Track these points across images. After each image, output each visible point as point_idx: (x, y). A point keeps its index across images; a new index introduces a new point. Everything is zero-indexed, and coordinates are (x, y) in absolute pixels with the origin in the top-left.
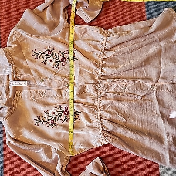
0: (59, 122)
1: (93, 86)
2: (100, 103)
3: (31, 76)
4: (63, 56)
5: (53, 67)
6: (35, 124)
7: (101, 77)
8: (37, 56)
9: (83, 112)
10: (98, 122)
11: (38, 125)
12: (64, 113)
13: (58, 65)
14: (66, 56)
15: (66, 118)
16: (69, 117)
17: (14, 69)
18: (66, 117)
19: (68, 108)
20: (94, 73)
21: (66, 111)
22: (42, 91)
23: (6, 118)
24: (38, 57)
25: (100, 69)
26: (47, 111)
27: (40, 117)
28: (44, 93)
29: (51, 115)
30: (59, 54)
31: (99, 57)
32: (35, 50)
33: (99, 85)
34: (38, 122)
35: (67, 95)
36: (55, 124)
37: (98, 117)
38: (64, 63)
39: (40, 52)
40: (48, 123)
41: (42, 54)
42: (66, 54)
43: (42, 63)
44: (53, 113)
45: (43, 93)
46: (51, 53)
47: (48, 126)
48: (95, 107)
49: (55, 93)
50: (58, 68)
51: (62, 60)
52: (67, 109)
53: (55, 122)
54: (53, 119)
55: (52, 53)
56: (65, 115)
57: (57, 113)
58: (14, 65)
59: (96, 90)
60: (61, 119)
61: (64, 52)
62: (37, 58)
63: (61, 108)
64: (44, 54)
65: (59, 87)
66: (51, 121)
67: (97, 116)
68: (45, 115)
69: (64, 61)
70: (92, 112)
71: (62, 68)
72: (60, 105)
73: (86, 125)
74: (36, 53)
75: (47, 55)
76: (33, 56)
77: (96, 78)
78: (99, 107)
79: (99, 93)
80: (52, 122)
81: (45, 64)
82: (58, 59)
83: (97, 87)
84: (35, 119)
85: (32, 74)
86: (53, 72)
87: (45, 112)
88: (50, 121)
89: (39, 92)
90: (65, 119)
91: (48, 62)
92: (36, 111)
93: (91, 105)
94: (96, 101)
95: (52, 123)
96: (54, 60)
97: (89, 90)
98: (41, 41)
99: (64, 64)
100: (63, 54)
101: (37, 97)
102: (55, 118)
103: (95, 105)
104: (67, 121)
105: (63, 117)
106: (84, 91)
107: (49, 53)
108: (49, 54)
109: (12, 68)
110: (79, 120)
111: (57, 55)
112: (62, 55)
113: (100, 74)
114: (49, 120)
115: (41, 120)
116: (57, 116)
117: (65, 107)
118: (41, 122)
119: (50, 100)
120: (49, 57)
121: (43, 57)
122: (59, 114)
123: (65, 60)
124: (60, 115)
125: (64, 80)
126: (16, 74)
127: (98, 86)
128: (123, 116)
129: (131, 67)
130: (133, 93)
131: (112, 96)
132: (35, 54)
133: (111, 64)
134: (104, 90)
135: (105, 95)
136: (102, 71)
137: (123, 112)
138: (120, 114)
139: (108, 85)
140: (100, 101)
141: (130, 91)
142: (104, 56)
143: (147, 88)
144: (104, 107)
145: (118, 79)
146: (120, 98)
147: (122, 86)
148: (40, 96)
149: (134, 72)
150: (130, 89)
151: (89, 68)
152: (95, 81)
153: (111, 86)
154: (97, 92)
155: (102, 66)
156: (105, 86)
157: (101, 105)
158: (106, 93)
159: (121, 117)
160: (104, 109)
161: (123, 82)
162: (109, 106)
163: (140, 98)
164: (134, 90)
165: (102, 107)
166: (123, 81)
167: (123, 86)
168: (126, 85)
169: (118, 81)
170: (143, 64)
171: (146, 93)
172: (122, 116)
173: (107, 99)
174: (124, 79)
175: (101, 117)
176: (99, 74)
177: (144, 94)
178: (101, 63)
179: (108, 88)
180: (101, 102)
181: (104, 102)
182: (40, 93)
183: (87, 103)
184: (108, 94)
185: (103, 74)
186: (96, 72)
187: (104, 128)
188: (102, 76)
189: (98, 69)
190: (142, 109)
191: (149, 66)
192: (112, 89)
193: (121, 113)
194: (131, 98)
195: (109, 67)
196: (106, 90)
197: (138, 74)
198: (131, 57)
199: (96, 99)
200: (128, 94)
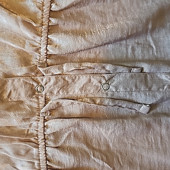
1: (26, 83)
2: (45, 126)
7: (47, 58)
20: (28, 49)
25: (42, 38)
31: (40, 9)
33: (42, 80)
37: (39, 165)
48: (32, 139)
59: (33, 93)
70: (23, 152)
77: (34, 62)
78: (41, 137)
79: (44, 100)
83: (35, 84)
93: (21, 133)
94: (35, 123)
103: (32, 134)
113: (43, 51)
127: (38, 83)
128: (105, 158)
129: (122, 31)
130: (128, 97)
131: (76, 108)
133: (71, 26)
134: (55, 93)
135: (59, 105)
136: (49, 42)
137: (104, 148)
138: (97, 154)
139: (64, 79)
140: (45, 121)
141: (122, 93)
142: (53, 5)
143: (162, 84)
144: (57, 135)
145: (89, 65)
146: (95, 111)
147: (100, 82)
149: (127, 46)
150: (121, 89)
151: (15, 38)
152: (32, 70)
153: (73, 81)
154: (38, 98)
155: (49, 32)
156: (57, 83)
157: (48, 131)
158: (61, 101)
159: (101, 163)
160: (55, 141)
161: (103, 71)
162: (69, 135)
163: (144, 109)
164: (131, 89)
165: (52, 138)
166: (104, 68)
167: (104, 82)
168: (109, 79)
169: (90, 68)
170: (150, 26)
171: (159, 96)
172: (102, 160)
173: (63, 117)
174: (104, 65)
175: (48, 163)
176: (41, 50)
177: (154, 101)
178: (46, 23)
179: (65, 86)
180: (49, 123)
181: (54, 125)
183: (9, 127)
184: (65, 103)
185: (51, 51)
186: (33, 46)
188: (49, 56)
189: (38, 38)
190: (151, 136)
191: (163, 32)
192: (75, 90)
193: (100, 151)
194: (124, 111)
195: (66, 32)
196: (61, 92)
197: (139, 52)
198: (119, 11)
199: (35, 118)
200: (117, 102)
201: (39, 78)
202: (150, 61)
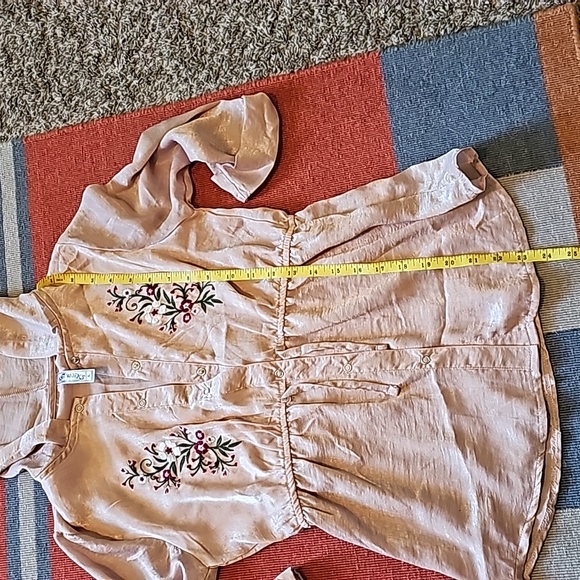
0: (184, 473)
1: (265, 369)
2: (286, 413)
3: (109, 356)
4: (185, 297)
5: (162, 329)
6: (124, 484)
7: (285, 341)
8: (121, 303)
9: (245, 444)
10: (284, 468)
11: (132, 486)
12: (196, 448)
13: (173, 323)
14: (192, 297)
15: (201, 461)
16: (208, 460)
17: (66, 339)
18: (201, 458)
19: (203, 434)
20: (265, 333)
21: (201, 443)
22: (137, 394)
23: (47, 472)
24: (123, 306)
25: (279, 320)
26: (153, 445)
27: (135, 463)
28: (143, 397)
29: (162, 455)
30: (173, 292)
31: (276, 289)
32: (116, 288)
33: (281, 364)
34: (131, 478)
35: (199, 398)
36: (173, 479)
37: (283, 454)
38: (188, 314)
39: (127, 293)
40: (156, 478)
41: (133, 296)
42: (192, 290)
43: (132, 320)
44: (169, 451)
45: (140, 397)
46: (153, 293)
47: (156, 488)
48: (275, 427)
49: (169, 394)
50: (175, 330)
51: (182, 307)
52: (203, 437)
53: (173, 475)
54: (167, 468)
55: (156, 290)
56: (197, 455)
57: (177, 451)
58: (64, 331)
59: (273, 378)
60: (189, 467)
61: (187, 284)
62: (121, 309)
63: (186, 435)
64: (137, 295)
65: (179, 378)
66: (165, 472)
67: (280, 451)
68: (150, 456)
69: (187, 310)
70: (267, 441)
71: (184, 328)
72: (183, 427)
73: (254, 479)
74: (117, 296)
75: (144, 298)
76: (109, 304)
77: (273, 346)
78: (284, 424)
79: (284, 384)
80: (167, 475)
81: (140, 322)
82: (171, 305)
83: (274, 369)
84: (123, 470)
85: (111, 351)
86: (160, 341)
87: (147, 449)
88: (162, 473)
89: (130, 397)
90: (199, 465)
91: (147, 317)
92: (124, 449)
93: (265, 421)
94: (277, 410)
95: (166, 479)
96: (163, 310)
97: (255, 381)
98: (126, 262)
99: (187, 318)
100: (183, 290)
101: (125, 409)
102: (173, 463)
103: (275, 421)
104: (205, 471)
105: (194, 460)
106: (243, 383)
107: (150, 291)
108: (149, 294)
109: (59, 339)
110: (236, 465)
111: (169, 295)
112: (181, 294)
113: (280, 333)
114: (159, 469)
115: (139, 471)
116: (177, 457)
117: (196, 434)
118: (139, 478)
119: (160, 417)
120: (149, 301)
121: (135, 304)
122: (182, 453)
123: (191, 307)
124: (185, 454)
125: (189, 360)
126: (71, 351)
127: (277, 367)
128: (351, 446)
129: (360, 308)
130: (372, 379)
131: (318, 393)
132: (115, 298)
133: (310, 303)
134: (295, 376)
135: (300, 391)
136: (285, 324)
137: (351, 436)
138: (343, 441)
139: (303, 362)
140: (287, 407)
141: (366, 374)
142: (290, 284)
143: (410, 363)
144: (300, 423)
145: (327, 345)
146: (339, 395)
147: (342, 363)
148: (132, 409)
149: (372, 319)
150: (365, 369)
151: (253, 323)
152: (269, 355)
153: (313, 363)
154: (278, 384)
155: (286, 313)
156: (295, 367)
157: (290, 418)
158: (301, 386)
159: (347, 451)
160: (299, 430)
161: (344, 351)
162: (314, 422)
163: (393, 391)
164: (375, 369)
165: (295, 425)
166: (344, 347)
167: (345, 362)
168: (352, 359)
169: (329, 348)
170: (394, 298)
171: (407, 376)
172: (348, 447)
173: (304, 402)
174: (343, 344)
175: (292, 452)
176: (278, 333)
177: (401, 381)
178: (283, 303)
179: (305, 369)
180: (291, 410)
181: (297, 411)
182: (134, 400)
183: (252, 416)
184: (305, 387)
185: (288, 334)
186: (270, 329)
187: (299, 485)
188: (286, 338)
189: (275, 320)
190: (404, 422)
191: (413, 301)
192: (316, 373)
193: (347, 440)
194: (373, 394)
195: (303, 312)
196: (301, 376)
197: (385, 325)
198: (361, 281)
199: (277, 404)
200: (360, 384)
201: (278, 363)
202: (398, 337)
